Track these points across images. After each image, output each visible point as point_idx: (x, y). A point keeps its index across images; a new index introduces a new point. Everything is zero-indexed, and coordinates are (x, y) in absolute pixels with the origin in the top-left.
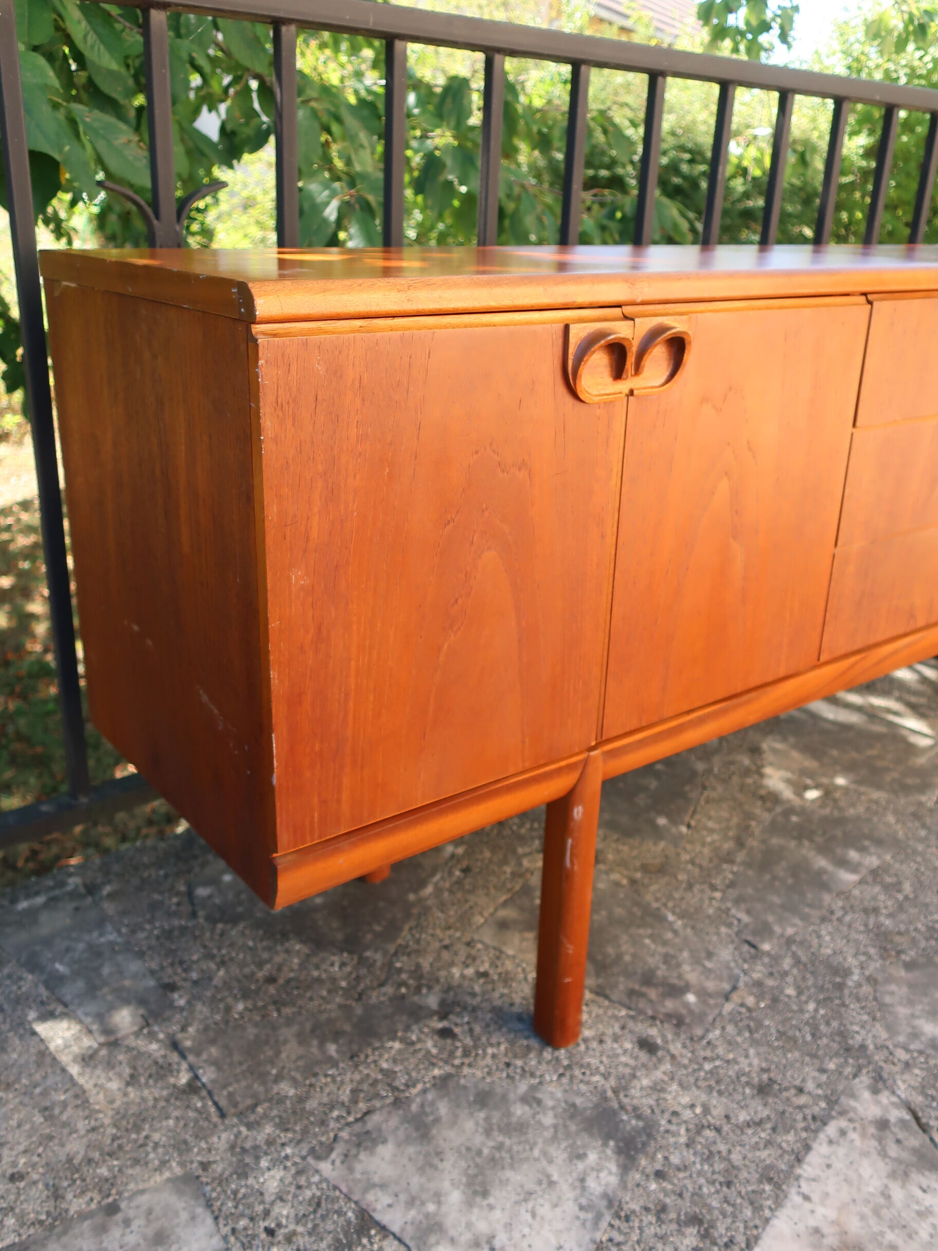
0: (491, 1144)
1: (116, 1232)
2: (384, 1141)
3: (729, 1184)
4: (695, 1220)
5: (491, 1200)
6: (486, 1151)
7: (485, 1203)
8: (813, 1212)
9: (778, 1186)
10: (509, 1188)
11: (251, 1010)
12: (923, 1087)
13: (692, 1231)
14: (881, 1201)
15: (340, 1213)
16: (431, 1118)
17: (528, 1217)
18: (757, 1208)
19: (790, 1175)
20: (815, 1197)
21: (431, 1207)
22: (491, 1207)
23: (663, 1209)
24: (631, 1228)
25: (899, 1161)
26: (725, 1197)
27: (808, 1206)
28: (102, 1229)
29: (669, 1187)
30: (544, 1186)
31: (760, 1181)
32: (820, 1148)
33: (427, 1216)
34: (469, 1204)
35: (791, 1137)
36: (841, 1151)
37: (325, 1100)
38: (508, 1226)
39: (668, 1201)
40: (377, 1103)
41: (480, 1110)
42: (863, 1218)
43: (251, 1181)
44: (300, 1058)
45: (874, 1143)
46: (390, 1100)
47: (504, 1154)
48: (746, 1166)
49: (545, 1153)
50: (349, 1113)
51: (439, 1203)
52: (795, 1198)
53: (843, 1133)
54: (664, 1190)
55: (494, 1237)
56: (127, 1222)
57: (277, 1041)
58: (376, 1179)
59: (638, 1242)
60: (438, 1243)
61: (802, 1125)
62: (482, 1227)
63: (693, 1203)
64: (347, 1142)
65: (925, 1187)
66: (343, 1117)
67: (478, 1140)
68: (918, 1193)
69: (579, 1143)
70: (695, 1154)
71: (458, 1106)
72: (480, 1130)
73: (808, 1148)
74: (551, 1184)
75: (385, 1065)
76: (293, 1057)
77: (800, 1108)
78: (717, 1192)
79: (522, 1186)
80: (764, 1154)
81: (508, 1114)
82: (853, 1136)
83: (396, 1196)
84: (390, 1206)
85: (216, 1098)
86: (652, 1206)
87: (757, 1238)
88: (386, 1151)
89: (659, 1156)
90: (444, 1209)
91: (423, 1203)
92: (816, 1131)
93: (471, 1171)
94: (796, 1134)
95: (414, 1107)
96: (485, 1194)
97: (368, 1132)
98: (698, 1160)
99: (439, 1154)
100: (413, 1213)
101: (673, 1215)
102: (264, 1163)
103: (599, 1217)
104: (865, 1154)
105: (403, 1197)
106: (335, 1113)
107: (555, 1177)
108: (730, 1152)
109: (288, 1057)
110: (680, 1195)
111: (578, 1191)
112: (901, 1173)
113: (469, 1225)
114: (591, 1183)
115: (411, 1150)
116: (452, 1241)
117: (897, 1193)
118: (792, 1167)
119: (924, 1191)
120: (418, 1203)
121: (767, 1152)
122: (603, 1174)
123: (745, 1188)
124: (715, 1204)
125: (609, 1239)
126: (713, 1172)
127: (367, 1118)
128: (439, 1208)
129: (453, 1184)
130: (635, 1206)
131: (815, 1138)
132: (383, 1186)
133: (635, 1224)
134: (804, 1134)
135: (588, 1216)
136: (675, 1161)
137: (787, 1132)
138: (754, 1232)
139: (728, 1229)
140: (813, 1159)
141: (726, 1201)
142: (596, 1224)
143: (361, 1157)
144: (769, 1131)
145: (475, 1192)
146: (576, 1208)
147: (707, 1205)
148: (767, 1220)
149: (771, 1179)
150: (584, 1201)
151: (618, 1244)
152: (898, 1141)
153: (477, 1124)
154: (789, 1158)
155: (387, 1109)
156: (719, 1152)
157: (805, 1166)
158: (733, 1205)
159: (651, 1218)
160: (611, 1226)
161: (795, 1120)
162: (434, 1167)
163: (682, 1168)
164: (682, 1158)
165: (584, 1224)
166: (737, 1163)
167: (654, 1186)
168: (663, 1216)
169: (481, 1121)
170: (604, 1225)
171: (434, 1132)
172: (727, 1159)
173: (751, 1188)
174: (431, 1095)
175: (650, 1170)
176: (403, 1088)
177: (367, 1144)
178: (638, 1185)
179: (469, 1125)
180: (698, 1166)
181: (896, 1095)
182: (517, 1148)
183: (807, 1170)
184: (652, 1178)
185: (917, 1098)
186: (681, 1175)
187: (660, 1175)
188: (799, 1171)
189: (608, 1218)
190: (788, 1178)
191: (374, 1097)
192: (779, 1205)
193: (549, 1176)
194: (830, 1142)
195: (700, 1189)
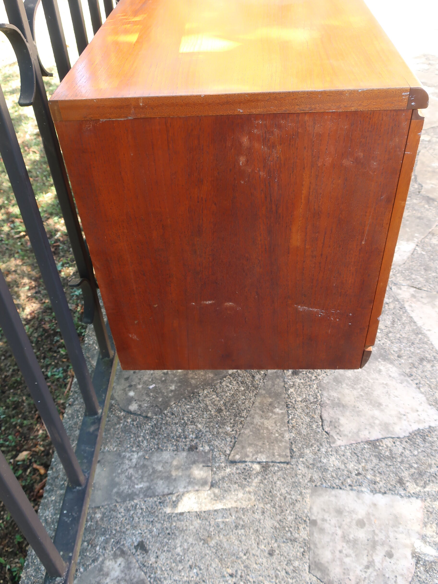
0: (359, 390)
1: (326, 526)
2: (339, 419)
3: (413, 343)
4: (422, 360)
5: (384, 404)
6: (362, 393)
7: (384, 406)
8: (435, 332)
9: (421, 333)
10: (382, 396)
11: (233, 426)
12: (405, 278)
13: (425, 363)
15: (363, 449)
16: (336, 400)
17: (397, 398)
18: (426, 343)
19: (419, 328)
20: (430, 328)
21: (377, 422)
22: (387, 406)
23: (413, 364)
24: (415, 376)
25: (429, 303)
27: (432, 332)
28: (322, 530)
29: (405, 357)
30: (386, 387)
31: (417, 336)
32: (413, 315)
33: (380, 425)
35: (404, 318)
36: (417, 311)
37: (305, 426)
38: (397, 406)
39: (410, 361)
40: (318, 411)
41: (342, 384)
43: (331, 469)
44: (275, 423)
45: (419, 303)
46: (319, 407)
47: (367, 389)
48: (409, 335)
49: (373, 379)
50: (317, 422)
51: (376, 419)
52: (428, 333)
53: (411, 306)
54: (405, 359)
55: (400, 412)
56: (324, 520)
57: (260, 426)
58: (355, 431)
59: (422, 378)
60: (393, 428)
61: (401, 313)
62: (394, 413)
63: (415, 356)
64: (331, 430)
66: (317, 425)
67: (355, 392)
69: (374, 368)
70: (396, 343)
71: (336, 389)
72: (351, 389)
73: (411, 317)
74: (386, 384)
75: (300, 399)
76: (274, 425)
77: (394, 308)
78: (414, 348)
79: (383, 393)
80: (407, 328)
81: (349, 378)
82: (413, 305)
83: (366, 429)
84: (369, 433)
85: (278, 461)
86: (410, 366)
88: (343, 421)
89: (392, 352)
91: (374, 423)
92: (406, 311)
93: (368, 402)
94: (404, 316)
95: (328, 402)
96: (380, 404)
97: (331, 422)
98: (400, 344)
99: (354, 406)
100: (376, 428)
101: (417, 364)
102: (325, 461)
103: (407, 381)
104: (422, 307)
105: (368, 427)
106: (314, 427)
107: (385, 383)
108: (401, 335)
109: (272, 427)
110: (410, 357)
111: (394, 380)
112: (434, 306)
113: (391, 416)
114: (392, 375)
115: (348, 413)
116: (395, 424)
118: (416, 325)
120: (373, 424)
121: (407, 327)
122: (391, 370)
123: (417, 341)
124: (419, 351)
125: (417, 384)
126: (406, 344)
127: (323, 418)
128: (379, 420)
129: (371, 410)
130: (408, 370)
131: (408, 313)
132: (359, 430)
133: (414, 374)
134: (405, 315)
135: (405, 383)
136: (396, 350)
137: (402, 318)
138: (434, 350)
139: (429, 355)
140: (415, 319)
141: (419, 348)
142: (409, 383)
143: (342, 429)
144: (399, 321)
145: (378, 406)
146: (400, 384)
147: (418, 353)
148: (432, 344)
149: (417, 333)
150: (399, 381)
151: (420, 383)
152: (422, 297)
153: (348, 389)
154: (412, 324)
155: (323, 410)
156: (400, 337)
157: (417, 323)
158: (421, 348)
159: (415, 369)
160: (412, 380)
161: (398, 313)
162: (360, 411)
163: (400, 350)
164: (396, 347)
165: (408, 386)
166: (406, 336)
167: (403, 361)
168: (416, 366)
169: (347, 387)
170: (411, 382)
171: (343, 403)
172: (404, 338)
173: (418, 340)
174: (325, 394)
175: (396, 358)
176: (315, 400)
177: (336, 425)
178: (400, 364)
179: (347, 391)
180: (402, 346)
181: (404, 285)
182: (366, 384)
183: (419, 323)
184: (399, 359)
185: (409, 282)
186: (403, 352)
187: (399, 357)
188: (419, 325)
189: (409, 379)
190: (420, 329)
191: (314, 411)
192: (428, 338)
193: (383, 383)
194: (412, 311)
195: (411, 351)
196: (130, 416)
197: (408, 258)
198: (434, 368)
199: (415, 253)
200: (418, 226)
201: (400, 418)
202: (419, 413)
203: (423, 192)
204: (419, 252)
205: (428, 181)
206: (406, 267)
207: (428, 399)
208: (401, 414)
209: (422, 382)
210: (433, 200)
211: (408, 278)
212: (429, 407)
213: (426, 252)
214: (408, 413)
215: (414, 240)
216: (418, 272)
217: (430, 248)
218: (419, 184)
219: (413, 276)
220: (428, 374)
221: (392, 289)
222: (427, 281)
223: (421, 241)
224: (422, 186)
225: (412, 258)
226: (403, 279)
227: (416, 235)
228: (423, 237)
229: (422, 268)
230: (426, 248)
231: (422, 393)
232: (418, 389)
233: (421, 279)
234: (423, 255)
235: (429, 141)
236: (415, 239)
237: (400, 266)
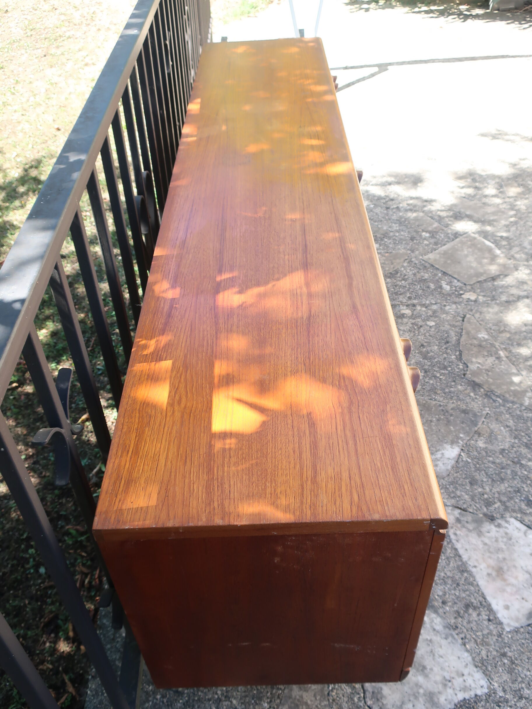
2: (381, 689)
3: (458, 585)
4: (467, 606)
5: (428, 667)
7: (428, 670)
8: (481, 569)
9: (466, 571)
10: (426, 657)
11: (271, 701)
12: (449, 495)
13: (471, 611)
14: (486, 547)
17: (441, 659)
18: (471, 584)
19: (464, 564)
20: (476, 564)
21: (421, 691)
22: (431, 669)
23: (458, 612)
24: (461, 628)
25: (474, 529)
26: (463, 590)
27: (478, 569)
29: (450, 604)
30: (431, 644)
31: (462, 575)
32: (458, 546)
33: (425, 695)
34: (426, 676)
35: (449, 551)
36: (462, 541)
37: (346, 699)
38: (442, 669)
39: (455, 609)
42: (490, 558)
44: (315, 696)
45: (464, 529)
48: (454, 574)
50: (359, 694)
51: (421, 687)
52: (474, 570)
53: (455, 534)
54: (450, 606)
55: (444, 677)
57: (298, 700)
58: (398, 703)
59: (467, 630)
60: (438, 699)
62: (438, 678)
63: (460, 601)
64: (374, 703)
66: (359, 697)
68: (488, 534)
70: (441, 585)
73: (456, 549)
74: (431, 641)
76: (313, 699)
78: (459, 591)
79: (427, 652)
80: (452, 564)
82: (458, 532)
83: (410, 700)
84: (414, 706)
86: (455, 616)
87: (483, 594)
88: (386, 691)
89: (436, 597)
90: (424, 686)
91: (418, 693)
92: (451, 541)
94: (449, 548)
96: (424, 668)
97: (373, 693)
98: (444, 586)
100: (421, 699)
101: (462, 612)
103: (452, 636)
104: (467, 536)
105: (412, 698)
106: (356, 700)
107: (429, 638)
108: (446, 574)
109: (311, 701)
110: (455, 603)
111: (438, 634)
112: (480, 534)
113: (436, 682)
114: (437, 628)
116: (439, 693)
117: (487, 541)
118: (461, 561)
119: (489, 532)
120: (417, 695)
121: (451, 563)
122: (435, 621)
123: (462, 582)
124: (464, 595)
125: (462, 639)
126: (451, 585)
127: (365, 688)
128: (423, 688)
129: (415, 676)
130: (453, 621)
131: (453, 544)
132: (403, 703)
133: (460, 626)
134: (450, 546)
135: (450, 639)
136: (440, 593)
138: (480, 593)
139: (475, 599)
140: (461, 552)
141: (464, 591)
142: (455, 639)
143: (385, 702)
145: (422, 670)
146: (445, 640)
147: (463, 598)
148: (478, 585)
149: (463, 571)
150: (443, 636)
151: (465, 637)
152: (467, 522)
154: (457, 558)
156: (444, 577)
157: (463, 557)
158: (467, 590)
159: (460, 619)
160: (457, 634)
163: (445, 594)
164: (440, 590)
165: (453, 643)
166: (451, 575)
167: (448, 608)
168: (461, 615)
170: (456, 636)
172: (448, 577)
173: (463, 580)
175: (440, 604)
177: (379, 696)
178: (445, 613)
180: (447, 588)
181: (449, 506)
183: (465, 557)
184: (444, 606)
185: (453, 501)
186: (447, 596)
187: (444, 603)
188: (464, 560)
189: (454, 633)
190: (465, 566)
192: (474, 577)
193: (427, 639)
194: (457, 541)
195: (456, 595)
196: (160, 692)
197: (453, 467)
198: (480, 617)
199: (460, 460)
200: (463, 423)
201: (445, 685)
202: (465, 678)
203: (469, 376)
204: (464, 459)
205: (474, 360)
206: (450, 480)
207: (473, 659)
208: (446, 680)
209: (468, 636)
210: (479, 386)
211: (452, 495)
212: (475, 669)
213: (472, 460)
214: (453, 678)
215: (459, 443)
216: (464, 487)
217: (475, 453)
218: (465, 363)
219: (458, 493)
220: (473, 625)
222: (473, 498)
223: (466, 444)
224: (467, 367)
225: (457, 467)
226: (447, 496)
227: (461, 435)
228: (468, 438)
229: (467, 481)
230: (472, 454)
231: (467, 651)
232: (463, 646)
233: (466, 496)
234: (469, 463)
235: (475, 301)
236: (460, 441)
237: (443, 479)
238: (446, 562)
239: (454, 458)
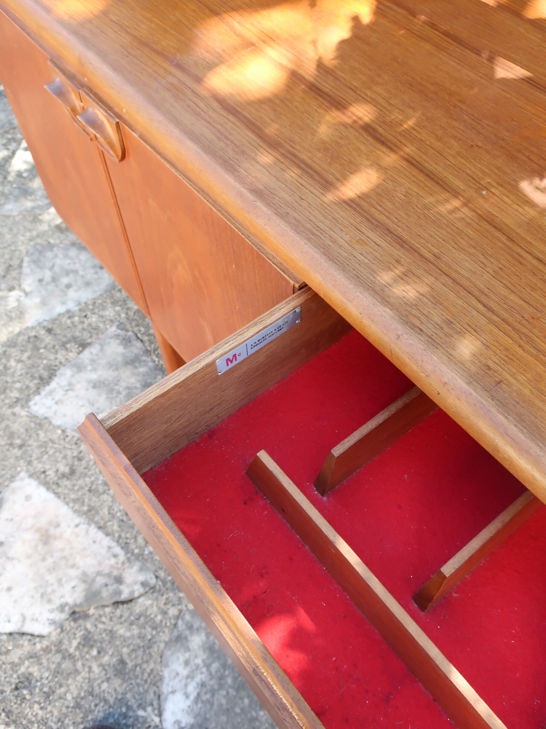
0: (121, 389)
1: (92, 271)
2: (125, 348)
3: (90, 491)
4: (73, 472)
5: (91, 390)
6: (117, 387)
8: (69, 526)
9: (86, 513)
12: (146, 617)
13: (67, 470)
14: (70, 563)
15: (91, 337)
17: (81, 403)
18: (75, 501)
19: (91, 520)
20: (77, 530)
21: (89, 368)
22: (87, 390)
23: (80, 459)
24: (72, 445)
25: (93, 580)
27: (73, 525)
28: (94, 267)
31: (89, 505)
32: (106, 541)
33: (85, 367)
34: (90, 382)
35: (116, 527)
36: (104, 551)
38: (77, 396)
39: (84, 462)
40: (147, 344)
41: (141, 385)
42: (62, 550)
45: (107, 571)
46: (149, 348)
47: (114, 395)
48: (100, 501)
50: (142, 334)
51: (91, 371)
52: (77, 520)
53: (115, 556)
54: (90, 460)
55: (73, 391)
56: (96, 273)
58: (105, 347)
59: (64, 447)
60: (72, 371)
61: (123, 535)
62: (78, 387)
63: (81, 473)
65: (76, 589)
67: (124, 384)
68: (73, 584)
71: (144, 375)
72: (129, 385)
73: (107, 534)
77: (135, 538)
78: (86, 485)
80: (106, 511)
82: (113, 561)
83: (96, 355)
84: (92, 353)
86: (82, 454)
87: (59, 497)
88: (121, 349)
90: (88, 373)
91: (91, 365)
92: (118, 542)
93: (106, 382)
94: (117, 531)
95: (144, 358)
96: (94, 387)
97: (130, 342)
99: (117, 369)
100: (88, 361)
101: (76, 463)
102: (117, 309)
104: (100, 564)
105: (95, 358)
106: (142, 329)
108: (108, 494)
110: (86, 468)
112: (85, 578)
113: (79, 382)
115: (120, 359)
116: (73, 376)
117: (73, 573)
118: (96, 523)
119: (73, 587)
121: (107, 513)
123: (86, 497)
124: (80, 482)
125: (67, 436)
126: (97, 485)
127: (139, 340)
128: (89, 371)
129: (100, 375)
131: (114, 540)
132: (102, 350)
133: (74, 447)
134: (117, 535)
137: (120, 526)
138: (62, 497)
139: (66, 486)
140: (100, 535)
141: (81, 488)
143: (117, 341)
144: (121, 518)
145: (95, 384)
147: (79, 478)
148: (67, 504)
149: (90, 511)
151: (64, 439)
152: (106, 585)
153: (133, 383)
154: (102, 523)
155: (144, 348)
157: (96, 530)
158: (78, 490)
159: (75, 454)
161: (127, 533)
162: (110, 367)
168: (76, 459)
169: (134, 385)
170: (73, 433)
171: (129, 367)
172: (104, 492)
173: (86, 500)
174: (151, 364)
176: (156, 353)
177: (124, 342)
179: (133, 380)
181: (140, 597)
182: (118, 400)
183: (93, 530)
185: (137, 609)
188: (93, 526)
191: (151, 342)
192: (75, 511)
194: (110, 548)
195: (89, 477)
197: (161, 679)
198: (55, 469)
199: (155, 703)
201: (70, 384)
202: (54, 402)
204: (149, 709)
206: (155, 649)
207: (50, 423)
208: (70, 389)
209: (62, 442)
211: (142, 620)
212: (46, 415)
214: (65, 395)
216: (131, 647)
219: (135, 631)
220: (59, 456)
221: (153, 577)
222: (112, 635)
225: (155, 684)
226: (149, 613)
229: (130, 664)
231: (59, 427)
232: (63, 428)
233: (122, 632)
234: (140, 706)
238: (114, 510)
239: (166, 699)
